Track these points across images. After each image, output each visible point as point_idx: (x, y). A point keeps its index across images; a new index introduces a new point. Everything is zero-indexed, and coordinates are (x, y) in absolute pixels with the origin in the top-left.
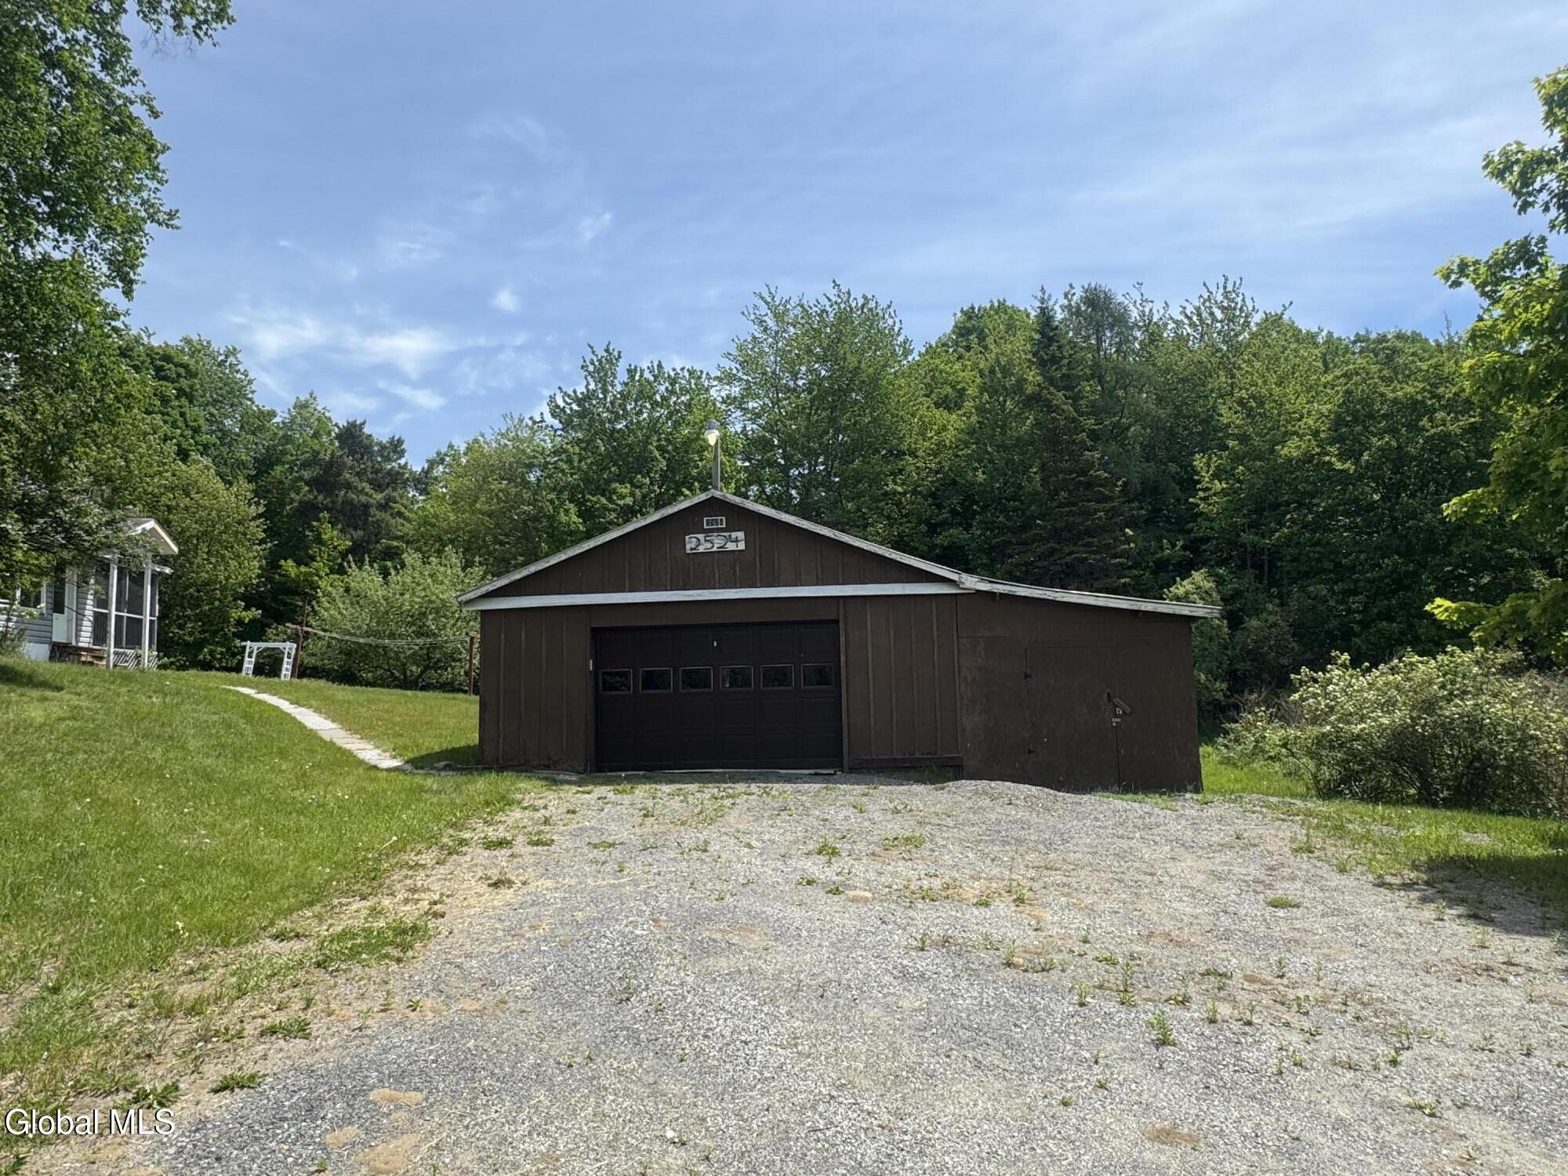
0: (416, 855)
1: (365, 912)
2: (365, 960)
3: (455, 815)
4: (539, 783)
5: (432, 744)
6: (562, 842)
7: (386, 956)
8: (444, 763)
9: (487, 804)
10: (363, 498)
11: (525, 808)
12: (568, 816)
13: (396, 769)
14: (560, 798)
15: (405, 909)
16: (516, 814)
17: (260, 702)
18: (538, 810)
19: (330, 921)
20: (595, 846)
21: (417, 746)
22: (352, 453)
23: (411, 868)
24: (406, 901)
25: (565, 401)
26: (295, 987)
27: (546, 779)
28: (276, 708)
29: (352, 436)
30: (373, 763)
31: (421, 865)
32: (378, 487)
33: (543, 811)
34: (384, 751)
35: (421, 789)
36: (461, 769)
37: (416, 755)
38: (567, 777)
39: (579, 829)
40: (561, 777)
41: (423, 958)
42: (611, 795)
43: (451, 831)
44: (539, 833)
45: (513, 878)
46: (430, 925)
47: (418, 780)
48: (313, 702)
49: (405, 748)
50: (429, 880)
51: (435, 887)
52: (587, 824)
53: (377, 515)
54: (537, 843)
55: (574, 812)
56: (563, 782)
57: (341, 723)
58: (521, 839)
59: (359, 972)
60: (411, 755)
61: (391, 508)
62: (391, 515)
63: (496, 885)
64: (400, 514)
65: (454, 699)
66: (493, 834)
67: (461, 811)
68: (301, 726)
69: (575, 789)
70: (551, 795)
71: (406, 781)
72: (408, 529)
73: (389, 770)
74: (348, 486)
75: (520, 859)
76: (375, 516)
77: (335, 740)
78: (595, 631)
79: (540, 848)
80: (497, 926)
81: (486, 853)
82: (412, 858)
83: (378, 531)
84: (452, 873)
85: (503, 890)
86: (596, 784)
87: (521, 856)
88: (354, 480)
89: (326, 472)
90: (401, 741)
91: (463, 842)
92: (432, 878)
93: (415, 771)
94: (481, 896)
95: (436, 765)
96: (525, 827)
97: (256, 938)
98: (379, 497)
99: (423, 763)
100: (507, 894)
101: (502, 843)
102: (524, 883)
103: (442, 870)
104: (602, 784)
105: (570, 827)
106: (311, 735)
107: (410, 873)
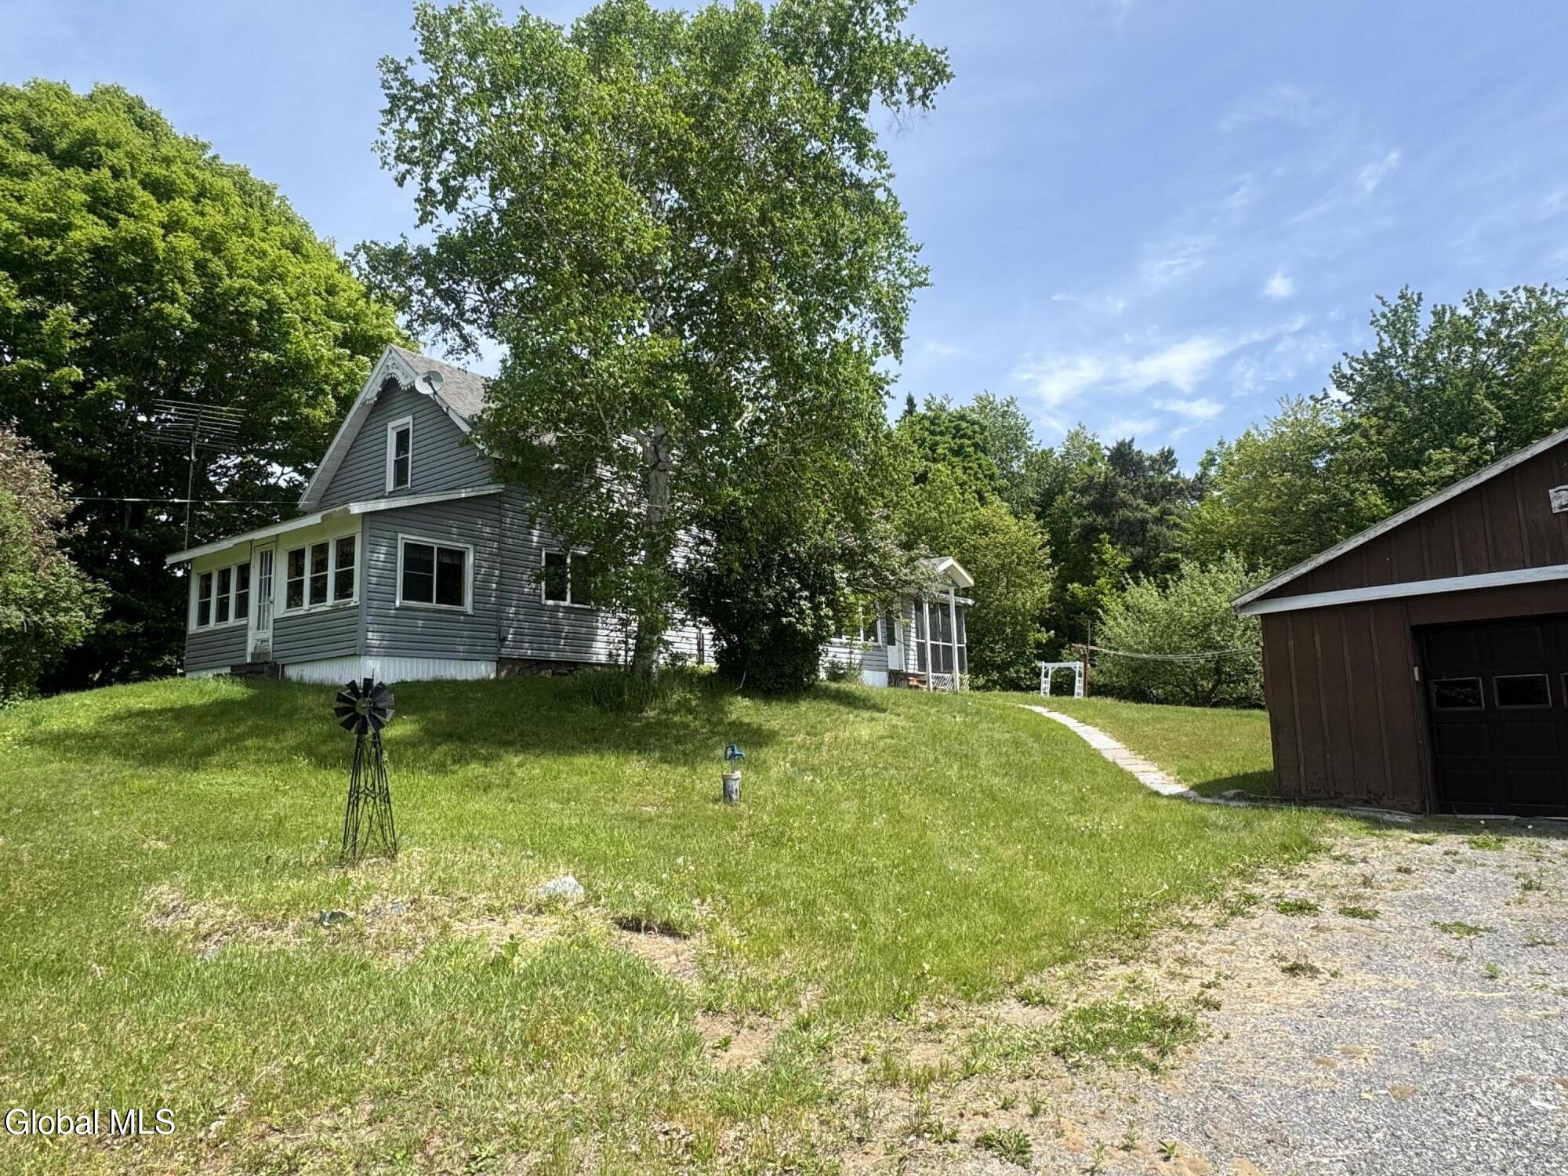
0: (1192, 910)
1: (1122, 983)
2: (1111, 1057)
3: (1243, 861)
4: (1357, 824)
5: (1221, 768)
6: (1391, 916)
7: (1138, 1058)
8: (1234, 791)
9: (1285, 848)
10: (1139, 515)
11: (1337, 859)
12: (1399, 876)
13: (1179, 797)
14: (1386, 847)
15: (1171, 987)
16: (1323, 866)
17: (1049, 721)
18: (1353, 863)
19: (1083, 988)
20: (1445, 929)
21: (1204, 770)
22: (1124, 472)
23: (1183, 928)
24: (1172, 975)
25: (1352, 367)
26: (1027, 1078)
27: (1365, 819)
28: (1065, 727)
29: (1123, 456)
30: (1155, 788)
31: (1196, 926)
32: (1153, 502)
33: (1361, 865)
34: (1168, 775)
35: (1205, 823)
36: (1255, 800)
37: (1203, 780)
38: (1397, 818)
39: (1418, 897)
40: (1387, 817)
41: (1187, 1072)
42: (1465, 849)
43: (1237, 882)
44: (1357, 898)
45: (1318, 964)
46: (1199, 1020)
47: (1202, 811)
48: (1097, 720)
49: (1192, 772)
50: (1205, 949)
51: (1211, 960)
52: (1431, 891)
53: (1154, 529)
54: (1354, 913)
55: (1407, 871)
56: (1390, 825)
57: (1125, 741)
58: (1329, 905)
59: (1103, 1075)
60: (1196, 781)
61: (1167, 521)
62: (1168, 527)
63: (1293, 970)
64: (1176, 525)
65: (1248, 716)
66: (1294, 892)
67: (1251, 856)
68: (1086, 745)
69: (1409, 835)
70: (1373, 842)
71: (1188, 810)
72: (1187, 539)
73: (1170, 797)
74: (1124, 504)
75: (1328, 935)
76: (1151, 530)
77: (1118, 761)
78: (1418, 631)
79: (1358, 921)
80: (1293, 1038)
81: (1282, 919)
82: (1185, 914)
83: (1156, 545)
84: (1233, 944)
85: (1303, 980)
86: (1439, 830)
87: (1329, 930)
88: (1129, 498)
89: (1102, 495)
90: (1186, 764)
91: (1251, 900)
92: (1208, 947)
93: (1202, 800)
94: (1271, 983)
95: (1225, 793)
96: (1335, 887)
97: (1000, 996)
98: (1154, 510)
99: (1210, 790)
100: (1307, 986)
101: (1302, 908)
102: (1335, 974)
103: (1221, 937)
104: (1450, 831)
105: (1403, 894)
106: (1095, 755)
107: (1182, 935)
